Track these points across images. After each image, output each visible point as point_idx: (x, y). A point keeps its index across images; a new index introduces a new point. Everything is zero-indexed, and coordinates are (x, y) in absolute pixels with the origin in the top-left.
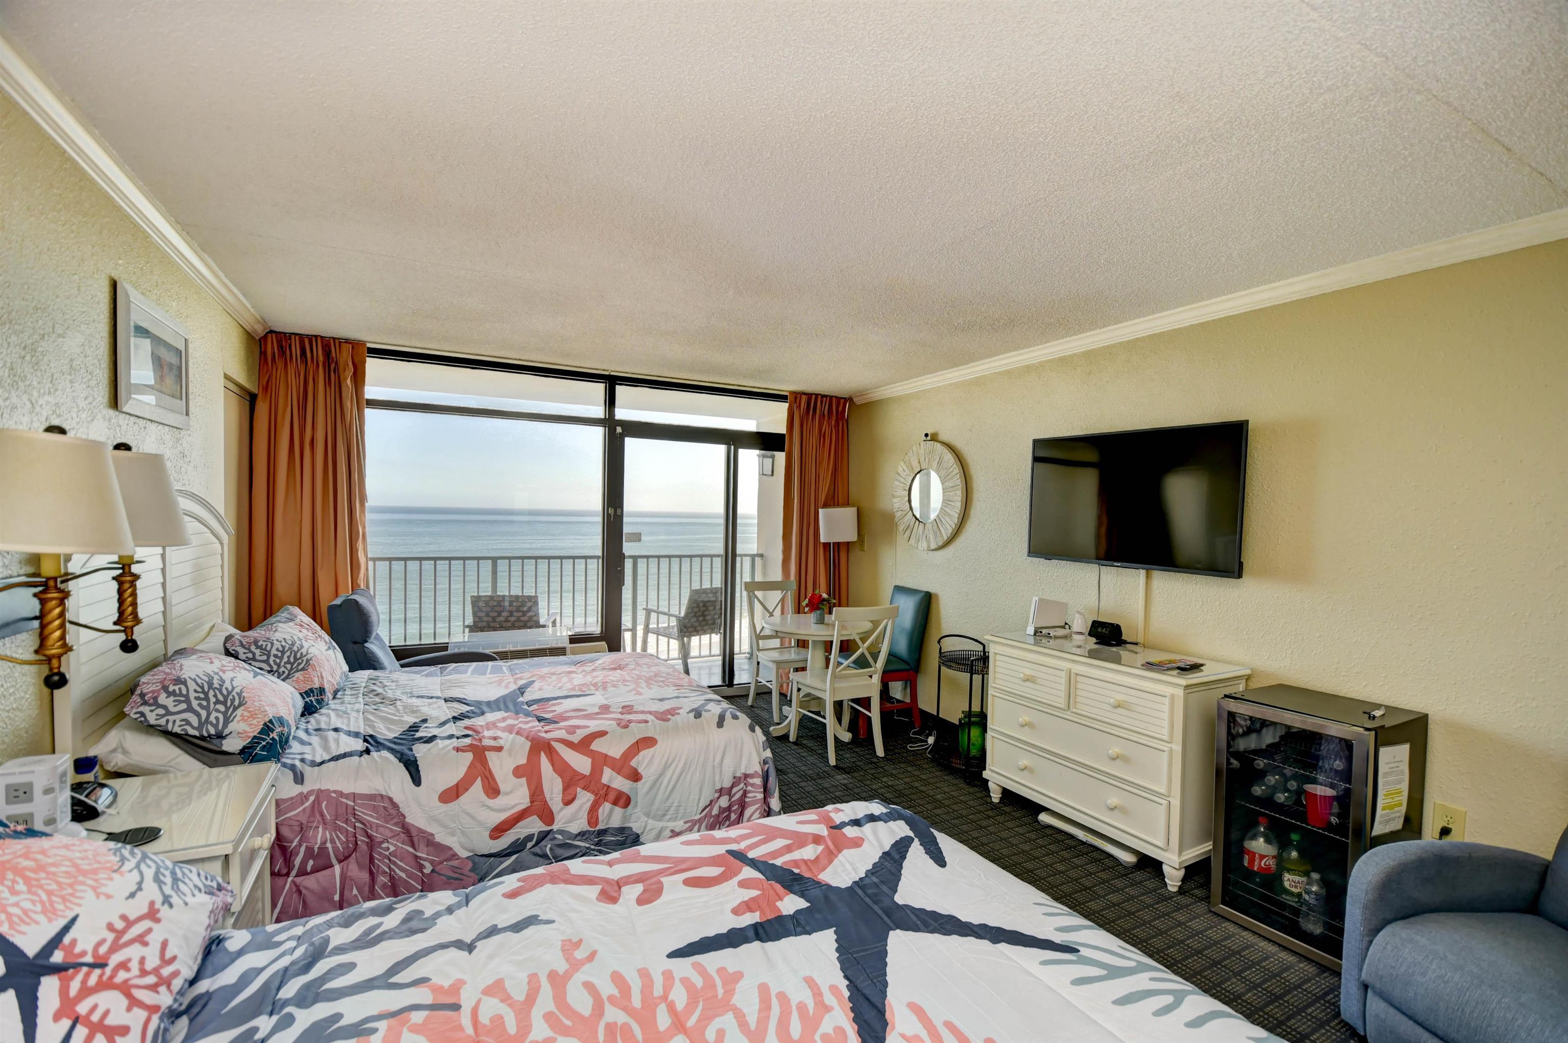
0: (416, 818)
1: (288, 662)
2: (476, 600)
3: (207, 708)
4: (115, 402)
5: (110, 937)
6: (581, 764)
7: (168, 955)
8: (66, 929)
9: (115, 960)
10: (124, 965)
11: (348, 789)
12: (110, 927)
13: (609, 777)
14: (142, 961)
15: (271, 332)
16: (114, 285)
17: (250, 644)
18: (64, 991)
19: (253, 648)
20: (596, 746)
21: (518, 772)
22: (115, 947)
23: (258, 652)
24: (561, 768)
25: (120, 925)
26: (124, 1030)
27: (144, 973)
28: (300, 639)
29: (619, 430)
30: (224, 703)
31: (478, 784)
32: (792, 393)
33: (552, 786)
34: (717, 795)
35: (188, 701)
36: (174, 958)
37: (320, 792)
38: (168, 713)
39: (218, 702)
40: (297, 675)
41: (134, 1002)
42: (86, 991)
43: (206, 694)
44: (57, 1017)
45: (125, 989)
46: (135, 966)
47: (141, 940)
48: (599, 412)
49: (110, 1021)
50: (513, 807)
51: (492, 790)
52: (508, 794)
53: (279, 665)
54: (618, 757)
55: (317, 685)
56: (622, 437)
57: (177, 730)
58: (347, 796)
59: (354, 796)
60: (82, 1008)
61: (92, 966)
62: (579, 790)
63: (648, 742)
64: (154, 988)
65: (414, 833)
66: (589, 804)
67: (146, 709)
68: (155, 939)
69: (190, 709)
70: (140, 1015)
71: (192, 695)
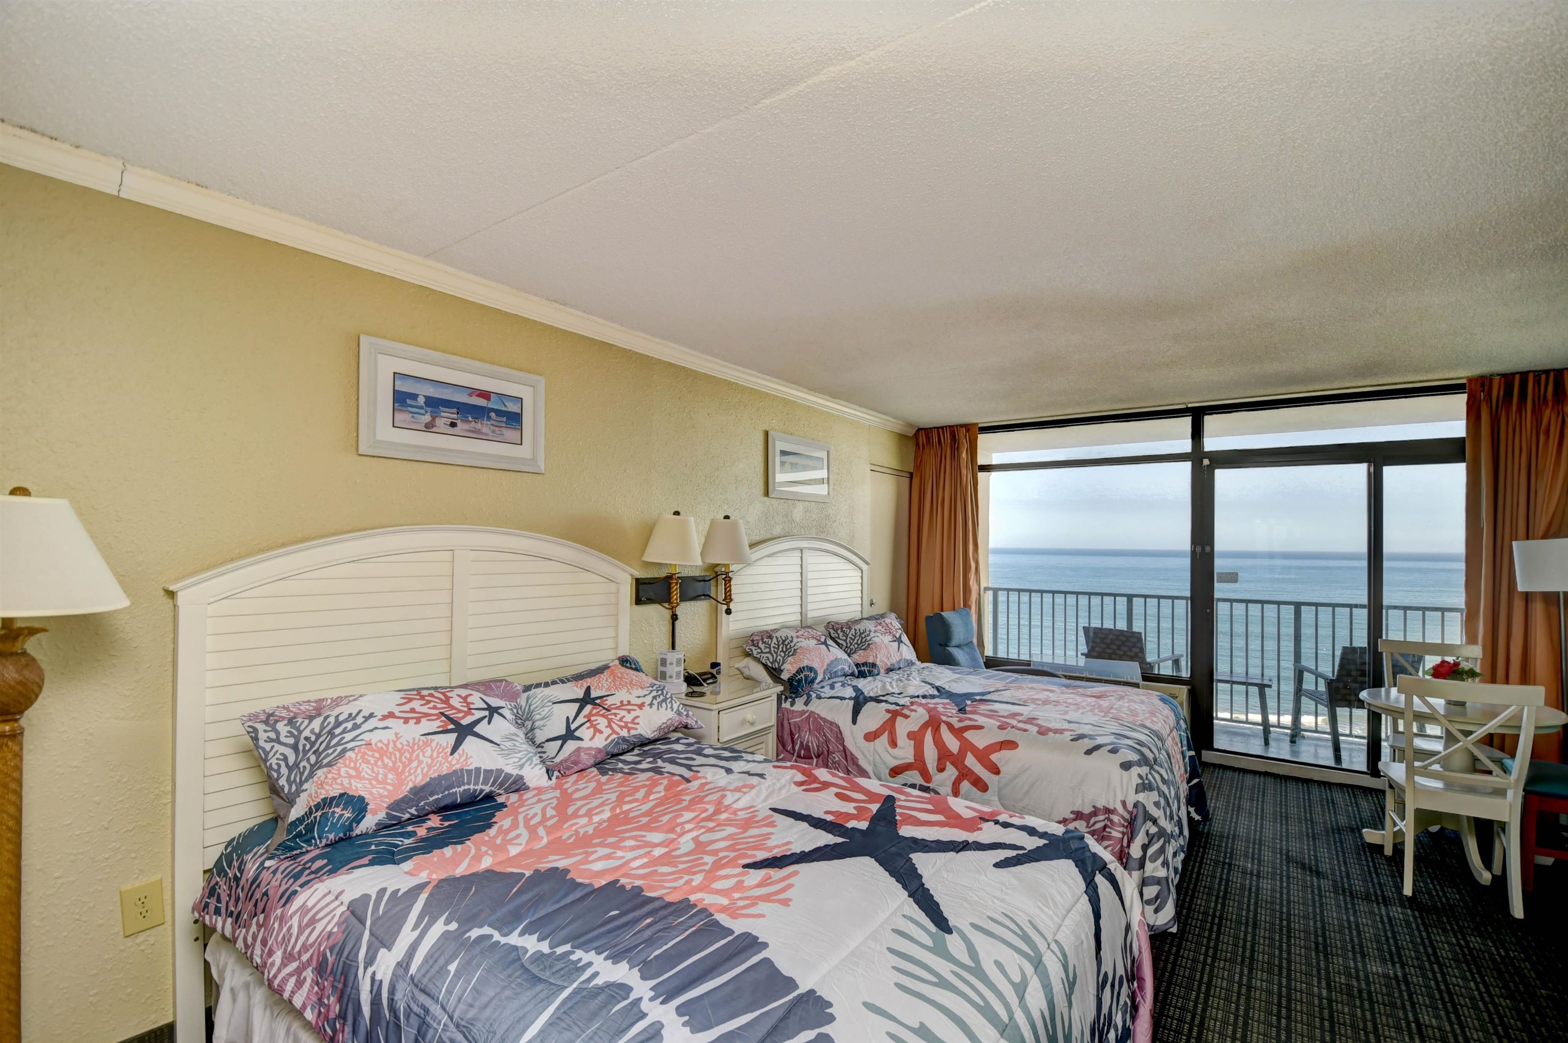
0: (849, 744)
1: (857, 643)
2: (1086, 630)
3: (776, 653)
4: (767, 493)
5: (619, 704)
6: (953, 744)
7: (636, 721)
8: (608, 696)
9: (613, 711)
10: (615, 715)
11: (823, 715)
12: (622, 702)
13: (971, 761)
14: (624, 717)
15: (919, 430)
16: (767, 434)
17: (838, 629)
18: (591, 711)
19: (839, 631)
20: (968, 735)
21: (911, 735)
22: (618, 708)
23: (841, 634)
24: (939, 743)
25: (625, 703)
26: (601, 732)
27: (621, 720)
28: (870, 631)
29: (1206, 462)
30: (785, 652)
31: (885, 737)
32: (1470, 380)
33: (931, 755)
34: (1072, 816)
35: (770, 648)
36: (638, 724)
37: (812, 712)
38: (762, 652)
39: (782, 651)
40: (860, 652)
41: (609, 726)
42: (597, 714)
43: (779, 645)
44: (585, 717)
45: (610, 721)
46: (619, 717)
47: (629, 711)
48: (1186, 446)
49: (598, 727)
50: (903, 759)
51: (893, 743)
52: (902, 748)
53: (851, 644)
54: (981, 748)
55: (871, 661)
56: (1211, 469)
57: (764, 661)
58: (821, 718)
59: (825, 720)
60: (593, 718)
61: (604, 708)
62: (948, 763)
63: (1010, 745)
64: (621, 727)
65: (848, 753)
66: (953, 778)
67: (753, 648)
68: (633, 714)
69: (770, 652)
70: (609, 731)
71: (773, 645)
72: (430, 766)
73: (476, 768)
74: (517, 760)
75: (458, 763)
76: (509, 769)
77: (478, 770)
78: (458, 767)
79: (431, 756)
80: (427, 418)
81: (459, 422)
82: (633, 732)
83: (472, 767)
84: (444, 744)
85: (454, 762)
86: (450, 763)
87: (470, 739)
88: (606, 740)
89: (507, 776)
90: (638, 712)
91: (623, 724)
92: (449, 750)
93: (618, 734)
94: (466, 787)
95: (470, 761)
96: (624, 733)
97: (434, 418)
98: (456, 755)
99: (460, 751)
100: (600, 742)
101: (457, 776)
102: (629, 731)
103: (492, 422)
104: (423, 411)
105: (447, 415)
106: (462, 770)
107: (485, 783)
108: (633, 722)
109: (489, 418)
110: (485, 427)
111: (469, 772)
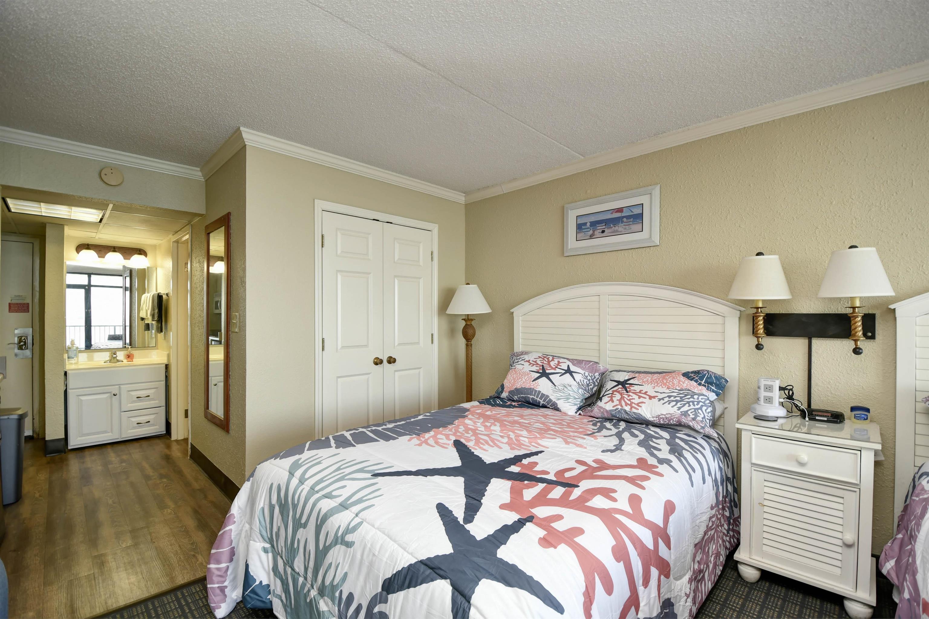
5: (637, 391)
7: (641, 405)
9: (629, 394)
10: (629, 396)
14: (634, 399)
18: (618, 389)
22: (635, 393)
26: (613, 401)
36: (642, 407)
41: (620, 401)
42: (619, 392)
45: (622, 398)
46: (630, 398)
47: (640, 397)
60: (615, 393)
61: (626, 390)
68: (642, 400)
70: (618, 403)
72: (524, 382)
73: (539, 391)
74: (559, 395)
75: (533, 385)
76: (552, 397)
77: (539, 392)
78: (532, 387)
79: (526, 380)
80: (591, 232)
81: (606, 230)
82: (634, 410)
83: (537, 390)
84: (533, 377)
85: (532, 385)
86: (530, 384)
87: (544, 379)
88: (613, 407)
89: (550, 400)
90: (647, 400)
91: (629, 403)
92: (533, 379)
93: (622, 406)
94: (533, 397)
95: (538, 387)
96: (627, 408)
97: (594, 231)
98: (534, 382)
99: (536, 381)
100: (609, 407)
101: (531, 391)
102: (631, 408)
103: (624, 224)
104: (589, 230)
105: (600, 227)
106: (533, 389)
107: (541, 398)
108: (638, 404)
109: (622, 222)
110: (620, 228)
111: (536, 391)
